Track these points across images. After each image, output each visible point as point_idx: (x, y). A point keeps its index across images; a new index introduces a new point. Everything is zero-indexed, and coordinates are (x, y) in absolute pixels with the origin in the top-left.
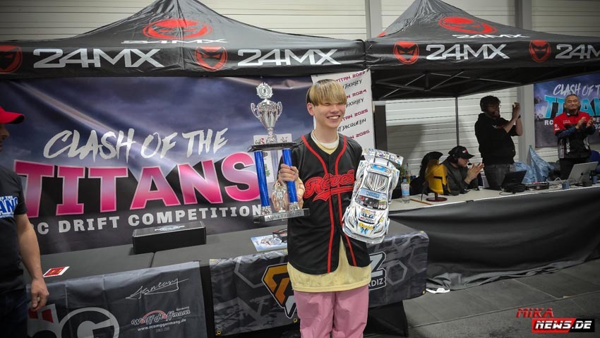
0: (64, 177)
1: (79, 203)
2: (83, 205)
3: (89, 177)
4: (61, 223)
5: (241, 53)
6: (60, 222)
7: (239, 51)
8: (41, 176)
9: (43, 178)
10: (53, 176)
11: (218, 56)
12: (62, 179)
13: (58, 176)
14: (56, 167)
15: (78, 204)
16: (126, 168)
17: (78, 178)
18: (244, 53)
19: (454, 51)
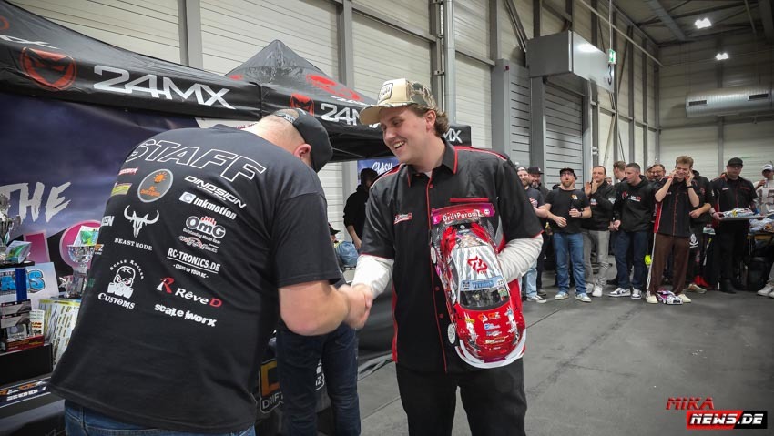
5: (99, 69)
7: (96, 67)
11: (61, 69)
18: (103, 72)
19: (344, 115)
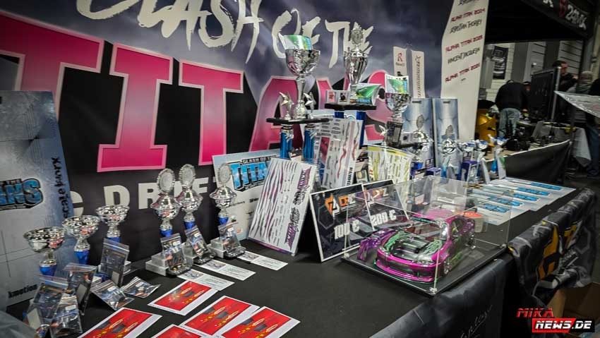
0: (126, 76)
1: (156, 143)
2: (165, 147)
3: (181, 84)
4: (109, 191)
6: (106, 189)
8: (63, 65)
9: (67, 69)
10: (97, 70)
12: (122, 79)
13: (113, 72)
14: (108, 48)
15: (153, 146)
16: (241, 73)
17: (159, 81)
